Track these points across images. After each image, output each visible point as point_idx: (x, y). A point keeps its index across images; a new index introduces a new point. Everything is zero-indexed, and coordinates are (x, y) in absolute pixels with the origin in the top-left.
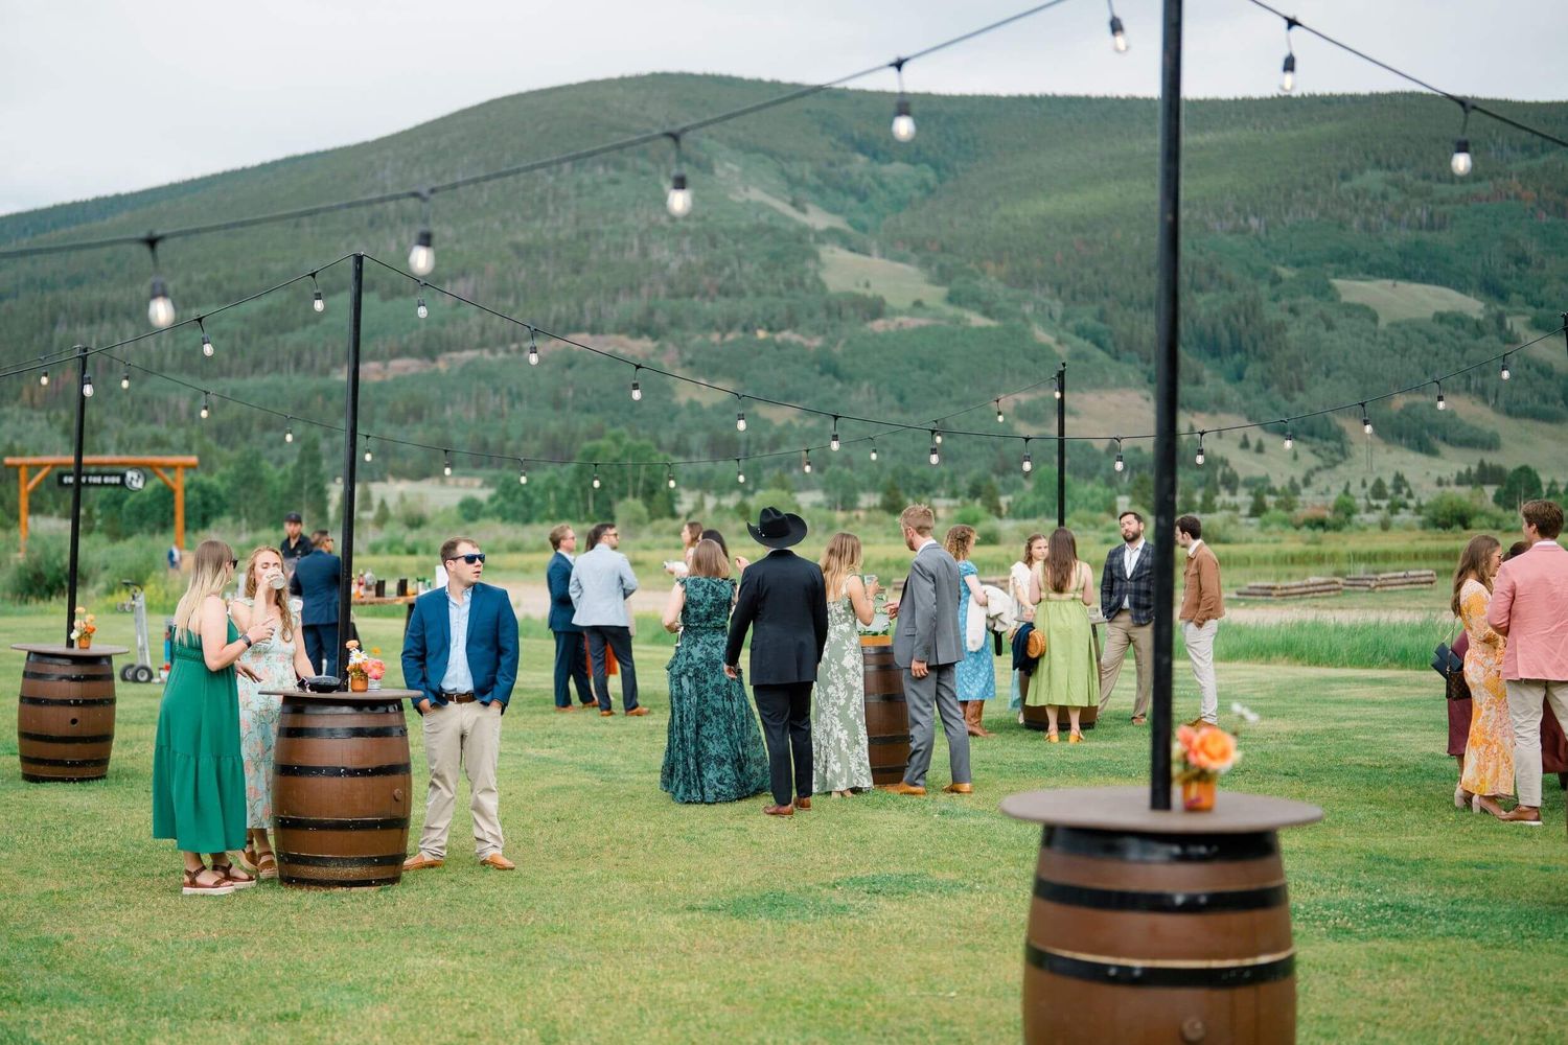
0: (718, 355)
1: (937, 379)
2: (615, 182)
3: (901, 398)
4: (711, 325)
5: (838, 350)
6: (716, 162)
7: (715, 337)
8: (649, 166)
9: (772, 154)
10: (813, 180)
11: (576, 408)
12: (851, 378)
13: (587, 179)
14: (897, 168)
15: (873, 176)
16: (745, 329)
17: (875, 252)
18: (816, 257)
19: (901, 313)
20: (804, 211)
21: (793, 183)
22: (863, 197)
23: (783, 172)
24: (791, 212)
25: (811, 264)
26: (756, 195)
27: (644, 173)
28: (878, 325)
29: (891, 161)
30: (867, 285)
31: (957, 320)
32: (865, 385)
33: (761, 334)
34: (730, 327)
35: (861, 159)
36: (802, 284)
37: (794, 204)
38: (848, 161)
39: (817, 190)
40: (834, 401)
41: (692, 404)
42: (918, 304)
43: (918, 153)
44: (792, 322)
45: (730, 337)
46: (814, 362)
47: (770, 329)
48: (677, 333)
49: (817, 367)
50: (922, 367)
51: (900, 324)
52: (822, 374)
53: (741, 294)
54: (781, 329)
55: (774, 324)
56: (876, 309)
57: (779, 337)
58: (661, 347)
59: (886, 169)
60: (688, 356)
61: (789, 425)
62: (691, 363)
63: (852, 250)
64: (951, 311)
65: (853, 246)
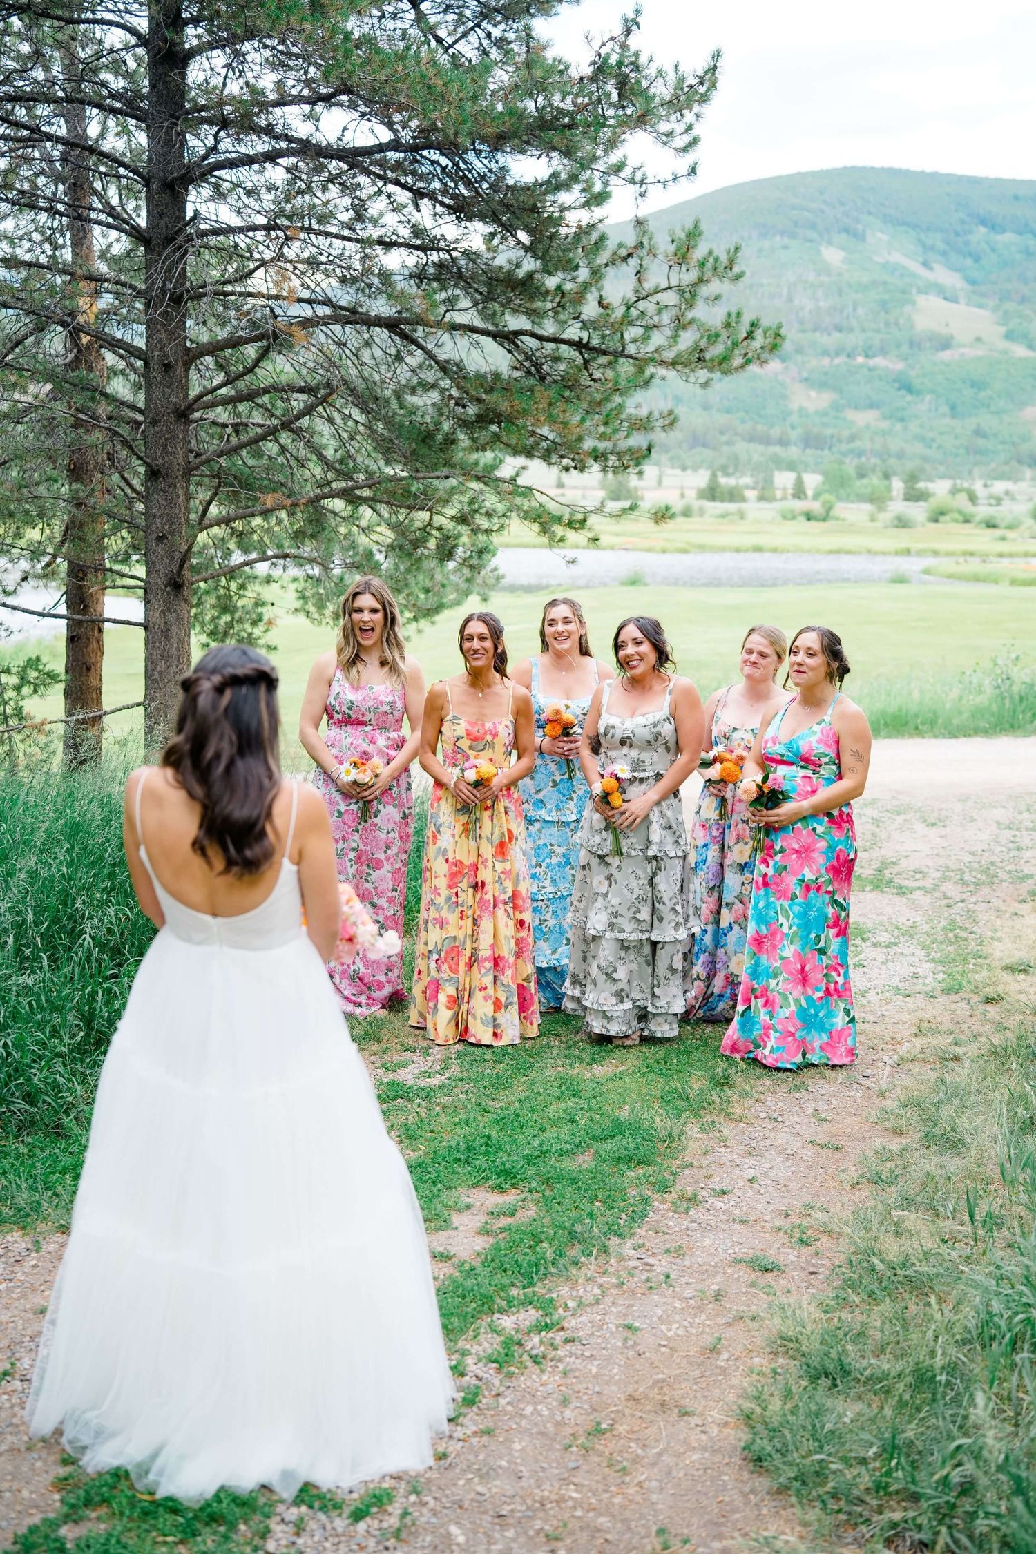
0: (826, 374)
1: (983, 394)
2: (786, 247)
3: (953, 408)
4: (826, 353)
5: (912, 373)
6: (869, 232)
7: (826, 361)
8: (815, 236)
9: (914, 226)
10: (941, 246)
11: (718, 410)
12: (918, 393)
13: (766, 244)
14: (1008, 237)
15: (987, 243)
16: (849, 356)
17: (962, 301)
18: (914, 303)
19: (964, 346)
20: (931, 269)
21: (927, 248)
22: (977, 259)
23: (919, 240)
24: (922, 271)
25: (908, 309)
26: (897, 258)
27: (811, 241)
28: (946, 355)
29: (1004, 231)
30: (947, 325)
31: (1005, 352)
32: (928, 398)
33: (860, 360)
34: (838, 354)
35: (983, 230)
36: (897, 324)
37: (925, 264)
38: (970, 232)
39: (944, 253)
40: (903, 409)
41: (801, 409)
42: (978, 339)
43: (1026, 225)
44: (883, 351)
45: (837, 361)
46: (894, 381)
47: (867, 356)
48: (799, 358)
49: (896, 385)
50: (972, 386)
51: (963, 355)
52: (899, 389)
53: (851, 330)
54: (874, 356)
55: (870, 353)
56: (945, 344)
57: (871, 362)
58: (787, 368)
59: (999, 237)
60: (805, 375)
61: (868, 426)
62: (806, 380)
63: (946, 299)
64: (1004, 345)
65: (948, 295)
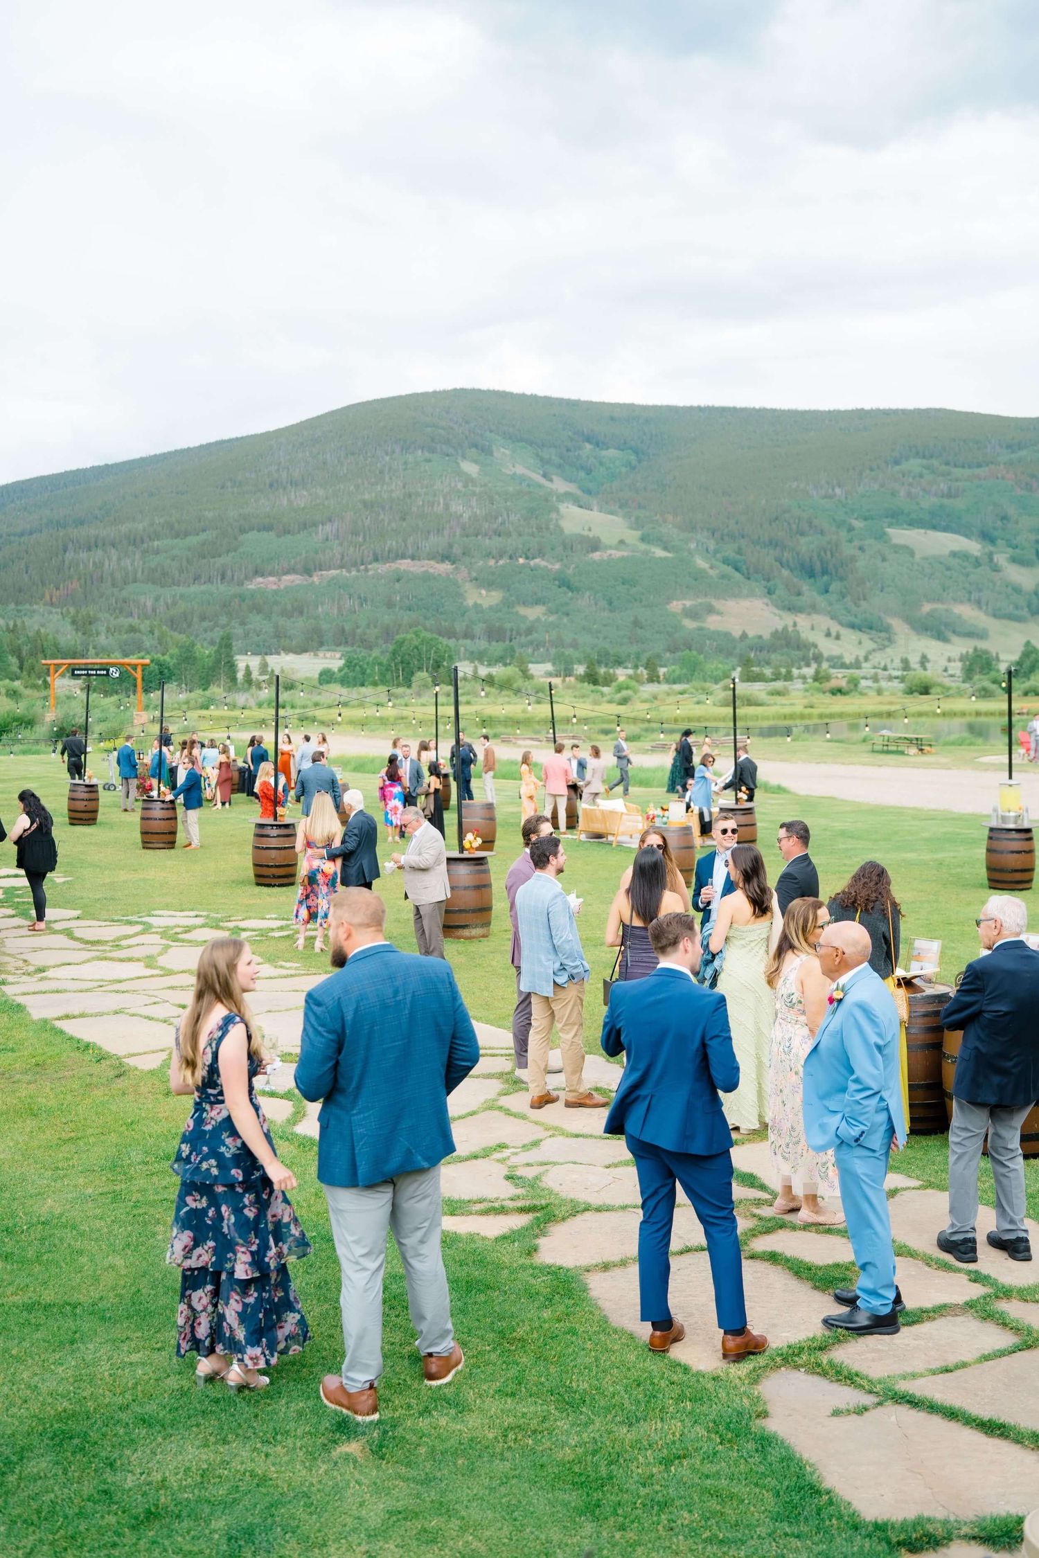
0: (493, 574)
1: (634, 590)
2: (429, 461)
3: (610, 603)
4: (489, 555)
5: (570, 571)
6: (494, 448)
7: (492, 562)
8: (451, 450)
9: (531, 443)
10: (556, 460)
11: (401, 608)
12: (578, 590)
13: (410, 458)
14: (612, 452)
15: (595, 458)
16: (511, 558)
17: (595, 508)
18: (558, 511)
19: (611, 548)
20: (551, 480)
21: (544, 462)
22: (589, 472)
23: (537, 455)
24: (543, 481)
25: (554, 515)
26: (520, 470)
27: (448, 455)
28: (596, 556)
29: (607, 449)
30: (590, 530)
31: (646, 553)
32: (588, 594)
33: (521, 561)
34: (501, 557)
35: (588, 446)
36: (548, 529)
37: (545, 476)
38: (580, 448)
39: (560, 466)
40: (567, 604)
41: (476, 605)
42: (622, 542)
43: (625, 443)
44: (541, 553)
45: (501, 562)
46: (555, 579)
47: (527, 558)
48: (467, 559)
49: (557, 583)
50: (623, 584)
51: (610, 555)
52: (559, 587)
53: (509, 535)
54: (533, 558)
55: (529, 554)
56: (595, 545)
57: (532, 563)
58: (457, 568)
59: (604, 453)
60: (474, 574)
61: (538, 620)
62: (476, 579)
63: (581, 507)
64: (643, 547)
65: (582, 503)
